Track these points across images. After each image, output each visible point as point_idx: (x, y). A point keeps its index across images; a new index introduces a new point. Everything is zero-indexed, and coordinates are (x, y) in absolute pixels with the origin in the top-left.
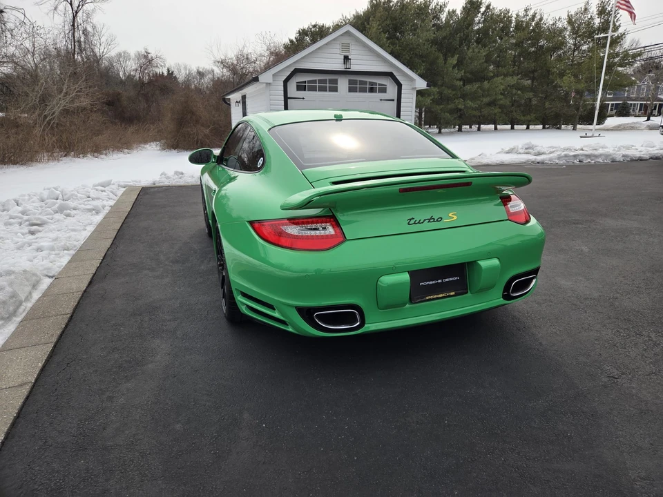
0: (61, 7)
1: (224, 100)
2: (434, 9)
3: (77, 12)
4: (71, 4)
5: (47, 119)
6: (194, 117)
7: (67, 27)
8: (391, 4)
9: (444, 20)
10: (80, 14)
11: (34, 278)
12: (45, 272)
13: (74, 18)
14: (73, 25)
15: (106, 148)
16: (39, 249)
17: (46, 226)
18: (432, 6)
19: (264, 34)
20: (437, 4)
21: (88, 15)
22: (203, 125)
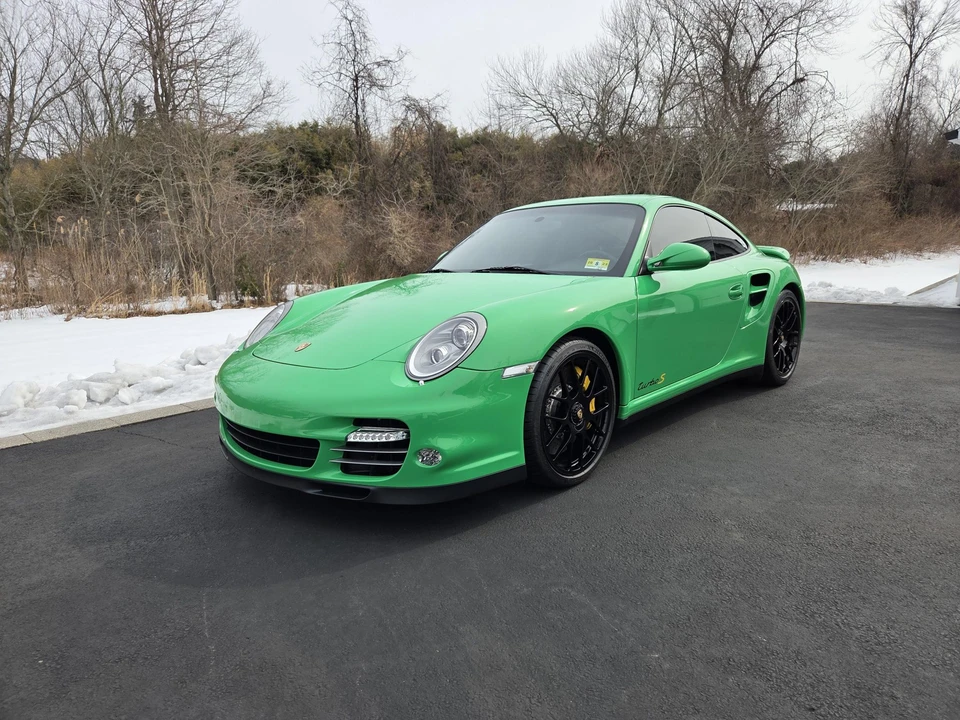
3: (916, 56)
4: (910, 46)
7: (897, 80)
10: (920, 57)
13: (912, 63)
14: (907, 76)
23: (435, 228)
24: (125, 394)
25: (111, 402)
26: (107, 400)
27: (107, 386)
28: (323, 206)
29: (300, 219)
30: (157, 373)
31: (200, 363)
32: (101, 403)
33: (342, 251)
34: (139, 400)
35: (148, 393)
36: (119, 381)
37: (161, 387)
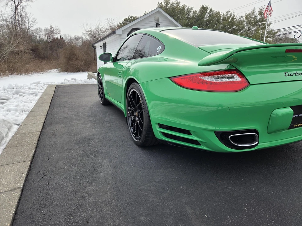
0: (9, 4)
1: (93, 46)
2: (187, 10)
3: (17, 6)
4: (14, 3)
5: (3, 56)
6: (75, 57)
7: (12, 13)
8: (168, 7)
9: (191, 15)
10: (19, 7)
11: (9, 124)
12: (14, 122)
13: (16, 9)
14: (15, 13)
15: (32, 71)
16: (9, 110)
17: (9, 100)
18: (186, 9)
19: (108, 19)
20: (189, 8)
21: (23, 8)
22: (80, 60)
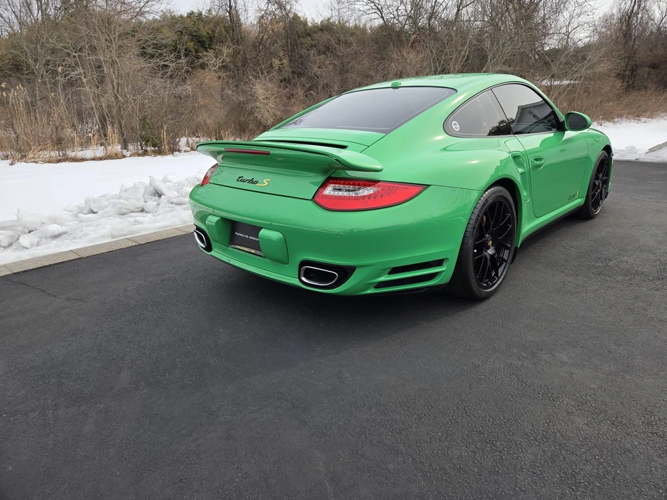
23: (290, 97)
24: (25, 240)
25: (14, 247)
26: (10, 245)
27: (10, 233)
28: (205, 78)
29: (188, 88)
30: (54, 221)
31: (93, 212)
32: (5, 248)
33: (220, 113)
34: (38, 244)
35: (46, 238)
36: (20, 228)
37: (57, 233)
